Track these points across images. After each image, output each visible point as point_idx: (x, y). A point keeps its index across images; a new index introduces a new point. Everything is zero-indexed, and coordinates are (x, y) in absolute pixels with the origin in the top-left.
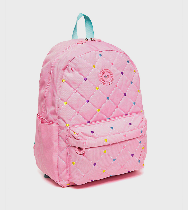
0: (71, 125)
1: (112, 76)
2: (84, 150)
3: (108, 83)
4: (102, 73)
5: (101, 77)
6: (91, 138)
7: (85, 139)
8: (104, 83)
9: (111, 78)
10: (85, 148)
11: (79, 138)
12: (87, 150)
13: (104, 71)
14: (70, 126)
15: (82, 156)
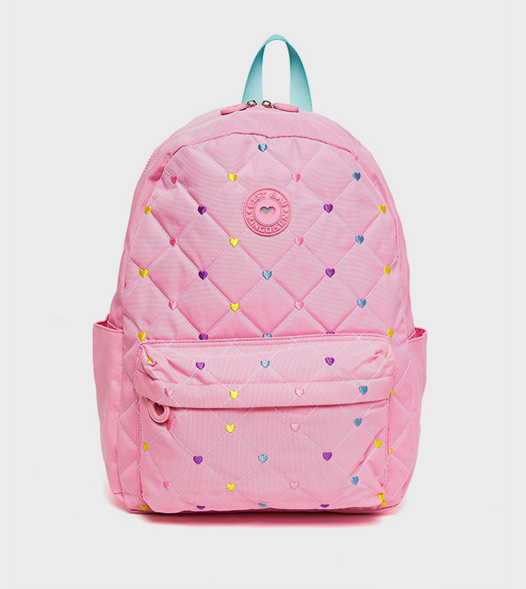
0: (150, 337)
1: (286, 209)
2: (167, 411)
3: (271, 231)
4: (254, 196)
5: (249, 211)
6: (195, 381)
7: (173, 381)
8: (257, 228)
9: (283, 217)
10: (171, 408)
11: (156, 374)
12: (175, 413)
13: (261, 192)
14: (148, 339)
15: (164, 429)
